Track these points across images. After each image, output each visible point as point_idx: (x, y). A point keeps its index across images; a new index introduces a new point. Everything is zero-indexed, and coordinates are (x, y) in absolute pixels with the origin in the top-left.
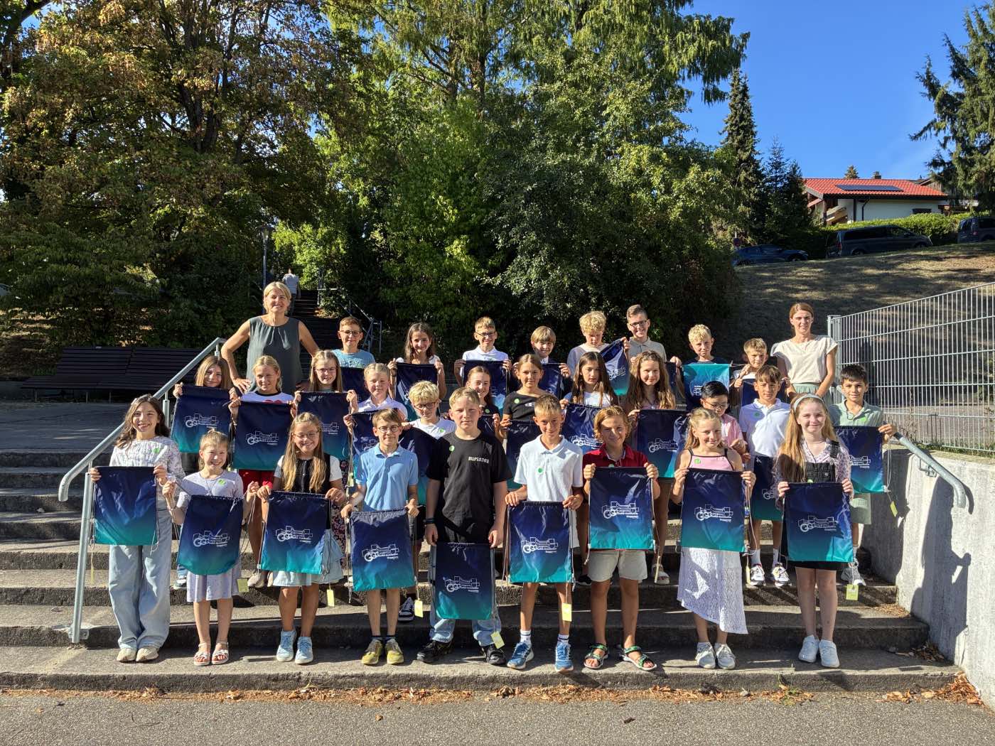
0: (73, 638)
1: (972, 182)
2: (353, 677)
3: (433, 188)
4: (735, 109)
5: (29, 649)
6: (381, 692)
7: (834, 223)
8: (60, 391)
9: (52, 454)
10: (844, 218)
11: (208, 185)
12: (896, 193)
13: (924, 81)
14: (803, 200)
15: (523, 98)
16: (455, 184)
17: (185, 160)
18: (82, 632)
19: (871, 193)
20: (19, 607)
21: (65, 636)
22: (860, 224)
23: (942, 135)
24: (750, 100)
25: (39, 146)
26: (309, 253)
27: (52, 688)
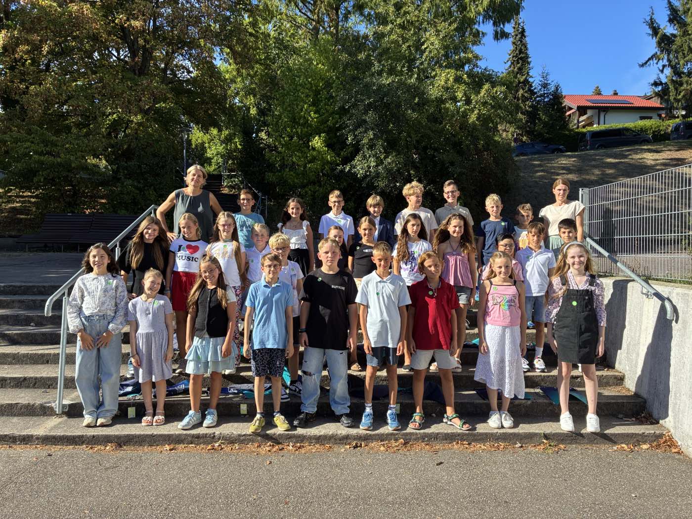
0: (57, 410)
1: (680, 97)
4: (516, 45)
5: (27, 419)
6: (270, 445)
7: (584, 127)
8: (44, 244)
9: (39, 286)
10: (591, 123)
11: (143, 99)
12: (628, 105)
13: (649, 25)
14: (562, 110)
15: (366, 37)
16: (317, 98)
17: (127, 81)
18: (64, 406)
19: (610, 105)
20: (19, 390)
21: (52, 409)
22: (602, 127)
23: (661, 63)
24: (527, 39)
25: (25, 72)
26: (216, 149)
27: (43, 444)
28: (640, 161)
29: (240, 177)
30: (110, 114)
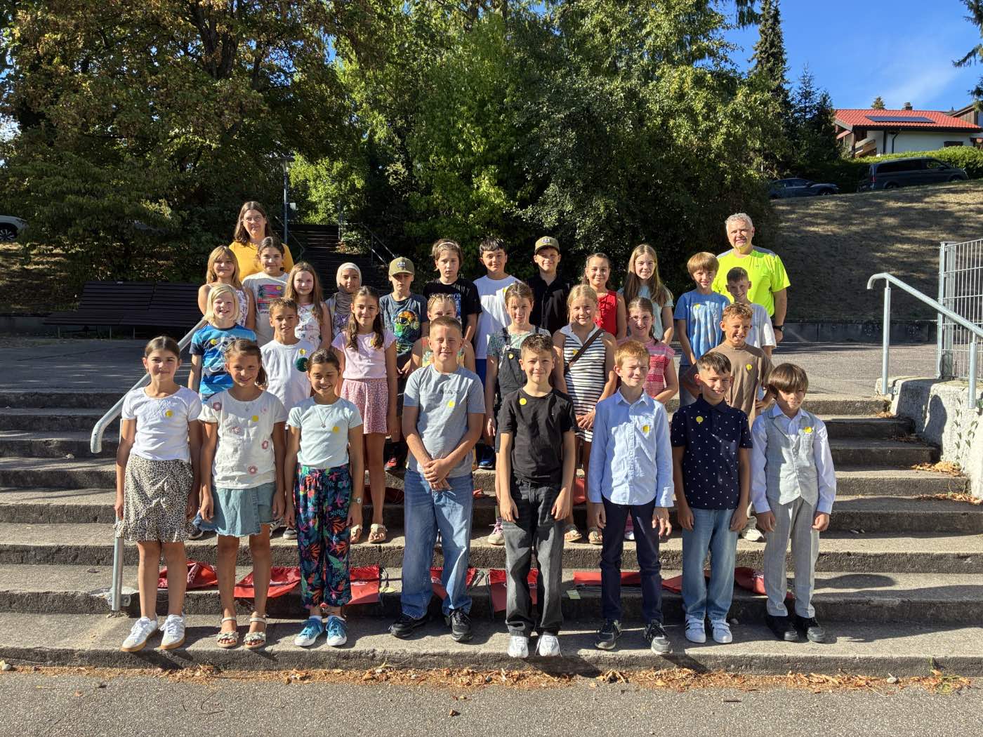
0: (113, 604)
2: (434, 655)
3: (461, 115)
7: (862, 156)
10: (873, 150)
12: (928, 125)
14: (831, 132)
18: (123, 598)
19: (902, 124)
21: (103, 602)
22: (890, 157)
25: (52, 73)
26: (324, 189)
27: (91, 665)
28: (942, 205)
29: (364, 229)
30: (176, 136)
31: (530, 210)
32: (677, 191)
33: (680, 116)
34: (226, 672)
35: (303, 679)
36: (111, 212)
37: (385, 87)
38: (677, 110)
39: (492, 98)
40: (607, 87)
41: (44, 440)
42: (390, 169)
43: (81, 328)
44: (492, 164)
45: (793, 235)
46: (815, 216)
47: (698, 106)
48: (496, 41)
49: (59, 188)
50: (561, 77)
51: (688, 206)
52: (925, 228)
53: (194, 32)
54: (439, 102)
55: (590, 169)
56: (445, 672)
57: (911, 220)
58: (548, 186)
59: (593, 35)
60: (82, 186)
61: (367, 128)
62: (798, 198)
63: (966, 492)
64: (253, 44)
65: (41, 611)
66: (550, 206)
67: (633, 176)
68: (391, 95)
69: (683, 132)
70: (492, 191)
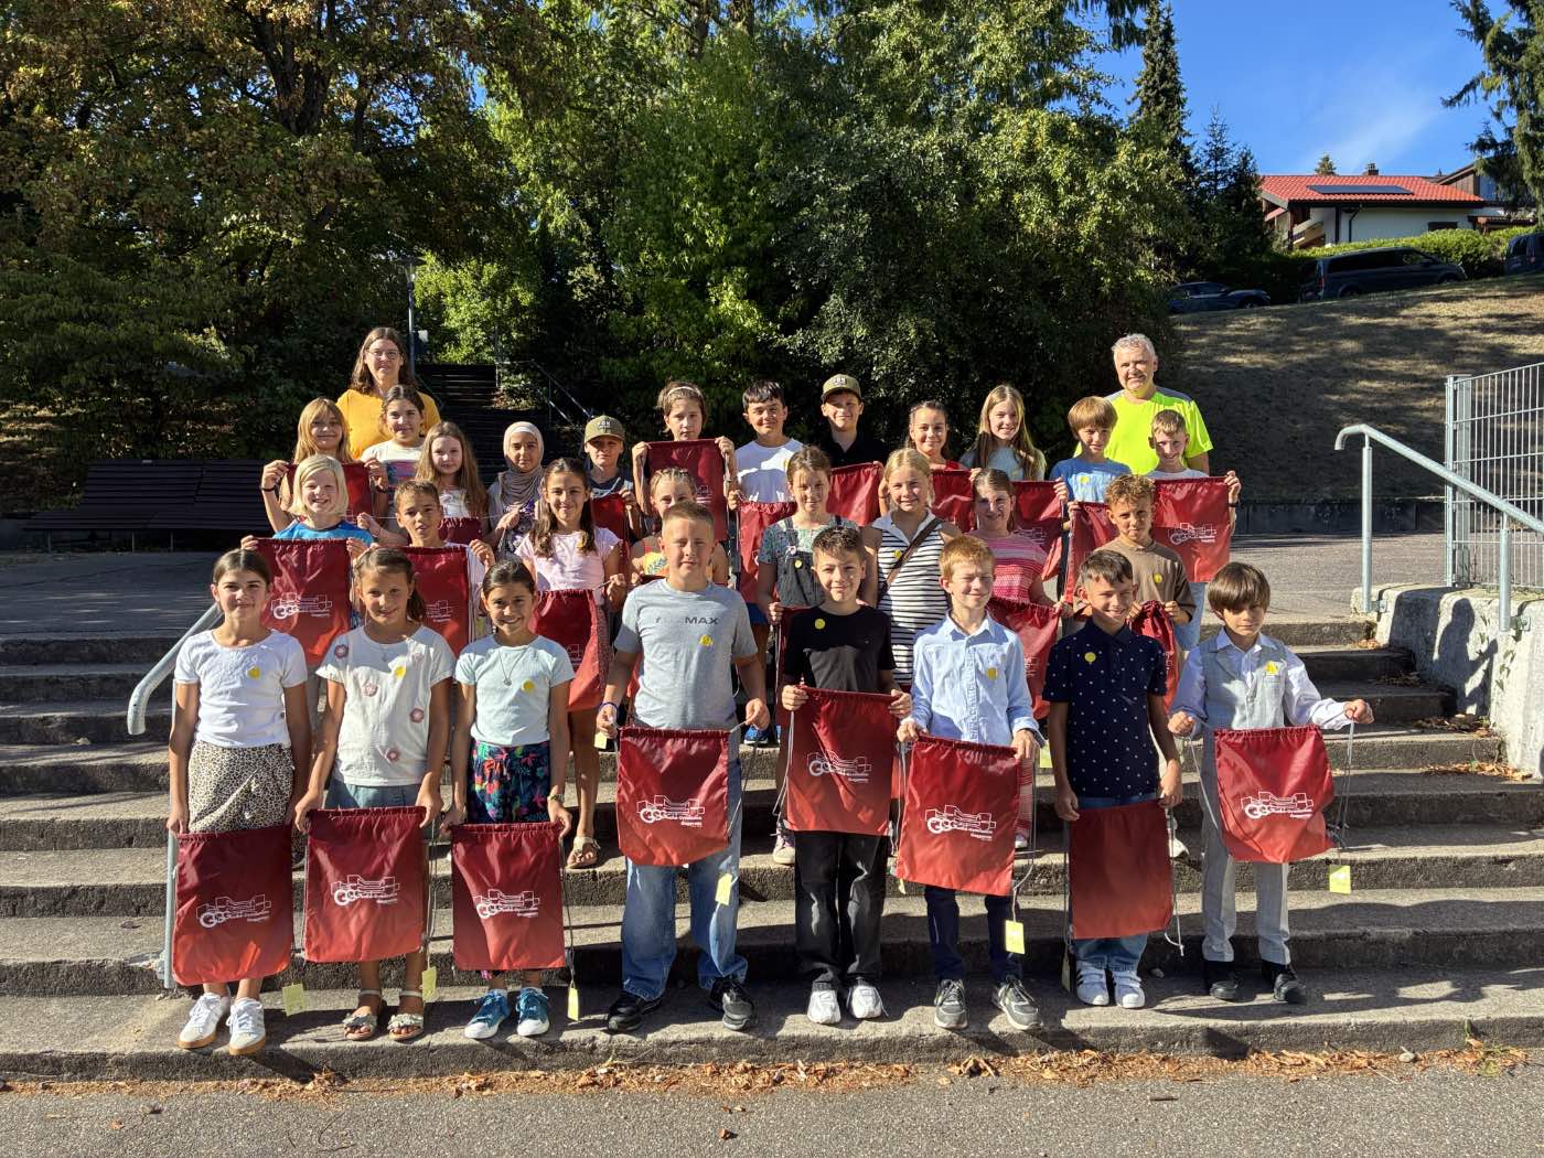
0: (166, 978)
2: (691, 1043)
3: (687, 189)
4: (1152, 61)
6: (746, 1070)
7: (1304, 246)
8: (89, 533)
9: (93, 641)
10: (1319, 239)
11: (314, 187)
12: (1403, 198)
13: (1464, 10)
15: (820, 43)
16: (721, 183)
17: (273, 146)
19: (1363, 197)
20: (59, 923)
21: (150, 974)
22: (1346, 248)
23: (1494, 97)
24: (1177, 47)
25: (32, 129)
26: (469, 309)
27: (134, 1077)
28: (1429, 320)
29: (535, 370)
30: (233, 227)
31: (799, 338)
32: (1029, 303)
33: (1030, 187)
34: (355, 1082)
35: (480, 1088)
36: (130, 348)
37: (564, 146)
38: (1025, 178)
39: (736, 162)
40: (917, 143)
41: (42, 715)
42: (576, 274)
43: (85, 535)
44: (737, 264)
45: (1204, 369)
46: (1236, 339)
47: (1058, 171)
48: (740, 73)
49: (45, 314)
50: (844, 128)
51: (1045, 327)
52: (1402, 356)
53: (259, 61)
54: (654, 169)
55: (892, 271)
56: (709, 1069)
57: (1381, 344)
58: (828, 299)
59: (891, 64)
60: (83, 308)
61: (536, 212)
62: (1211, 313)
63: (1500, 760)
64: (354, 81)
65: (47, 993)
66: (830, 330)
67: (960, 282)
68: (574, 159)
69: (1034, 212)
70: (739, 307)
